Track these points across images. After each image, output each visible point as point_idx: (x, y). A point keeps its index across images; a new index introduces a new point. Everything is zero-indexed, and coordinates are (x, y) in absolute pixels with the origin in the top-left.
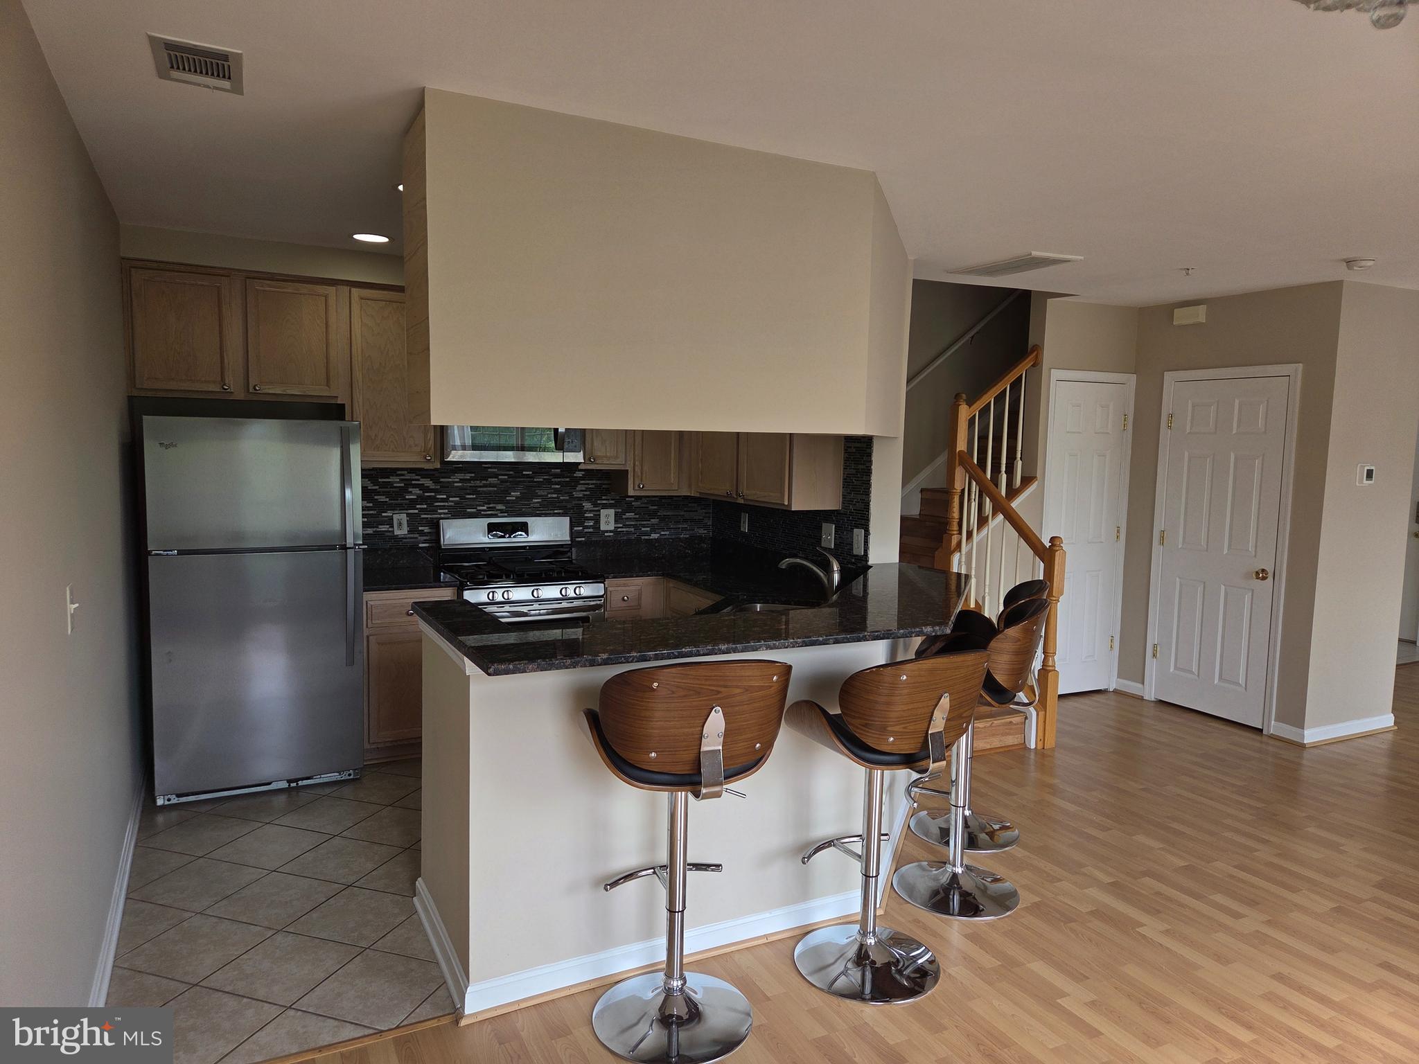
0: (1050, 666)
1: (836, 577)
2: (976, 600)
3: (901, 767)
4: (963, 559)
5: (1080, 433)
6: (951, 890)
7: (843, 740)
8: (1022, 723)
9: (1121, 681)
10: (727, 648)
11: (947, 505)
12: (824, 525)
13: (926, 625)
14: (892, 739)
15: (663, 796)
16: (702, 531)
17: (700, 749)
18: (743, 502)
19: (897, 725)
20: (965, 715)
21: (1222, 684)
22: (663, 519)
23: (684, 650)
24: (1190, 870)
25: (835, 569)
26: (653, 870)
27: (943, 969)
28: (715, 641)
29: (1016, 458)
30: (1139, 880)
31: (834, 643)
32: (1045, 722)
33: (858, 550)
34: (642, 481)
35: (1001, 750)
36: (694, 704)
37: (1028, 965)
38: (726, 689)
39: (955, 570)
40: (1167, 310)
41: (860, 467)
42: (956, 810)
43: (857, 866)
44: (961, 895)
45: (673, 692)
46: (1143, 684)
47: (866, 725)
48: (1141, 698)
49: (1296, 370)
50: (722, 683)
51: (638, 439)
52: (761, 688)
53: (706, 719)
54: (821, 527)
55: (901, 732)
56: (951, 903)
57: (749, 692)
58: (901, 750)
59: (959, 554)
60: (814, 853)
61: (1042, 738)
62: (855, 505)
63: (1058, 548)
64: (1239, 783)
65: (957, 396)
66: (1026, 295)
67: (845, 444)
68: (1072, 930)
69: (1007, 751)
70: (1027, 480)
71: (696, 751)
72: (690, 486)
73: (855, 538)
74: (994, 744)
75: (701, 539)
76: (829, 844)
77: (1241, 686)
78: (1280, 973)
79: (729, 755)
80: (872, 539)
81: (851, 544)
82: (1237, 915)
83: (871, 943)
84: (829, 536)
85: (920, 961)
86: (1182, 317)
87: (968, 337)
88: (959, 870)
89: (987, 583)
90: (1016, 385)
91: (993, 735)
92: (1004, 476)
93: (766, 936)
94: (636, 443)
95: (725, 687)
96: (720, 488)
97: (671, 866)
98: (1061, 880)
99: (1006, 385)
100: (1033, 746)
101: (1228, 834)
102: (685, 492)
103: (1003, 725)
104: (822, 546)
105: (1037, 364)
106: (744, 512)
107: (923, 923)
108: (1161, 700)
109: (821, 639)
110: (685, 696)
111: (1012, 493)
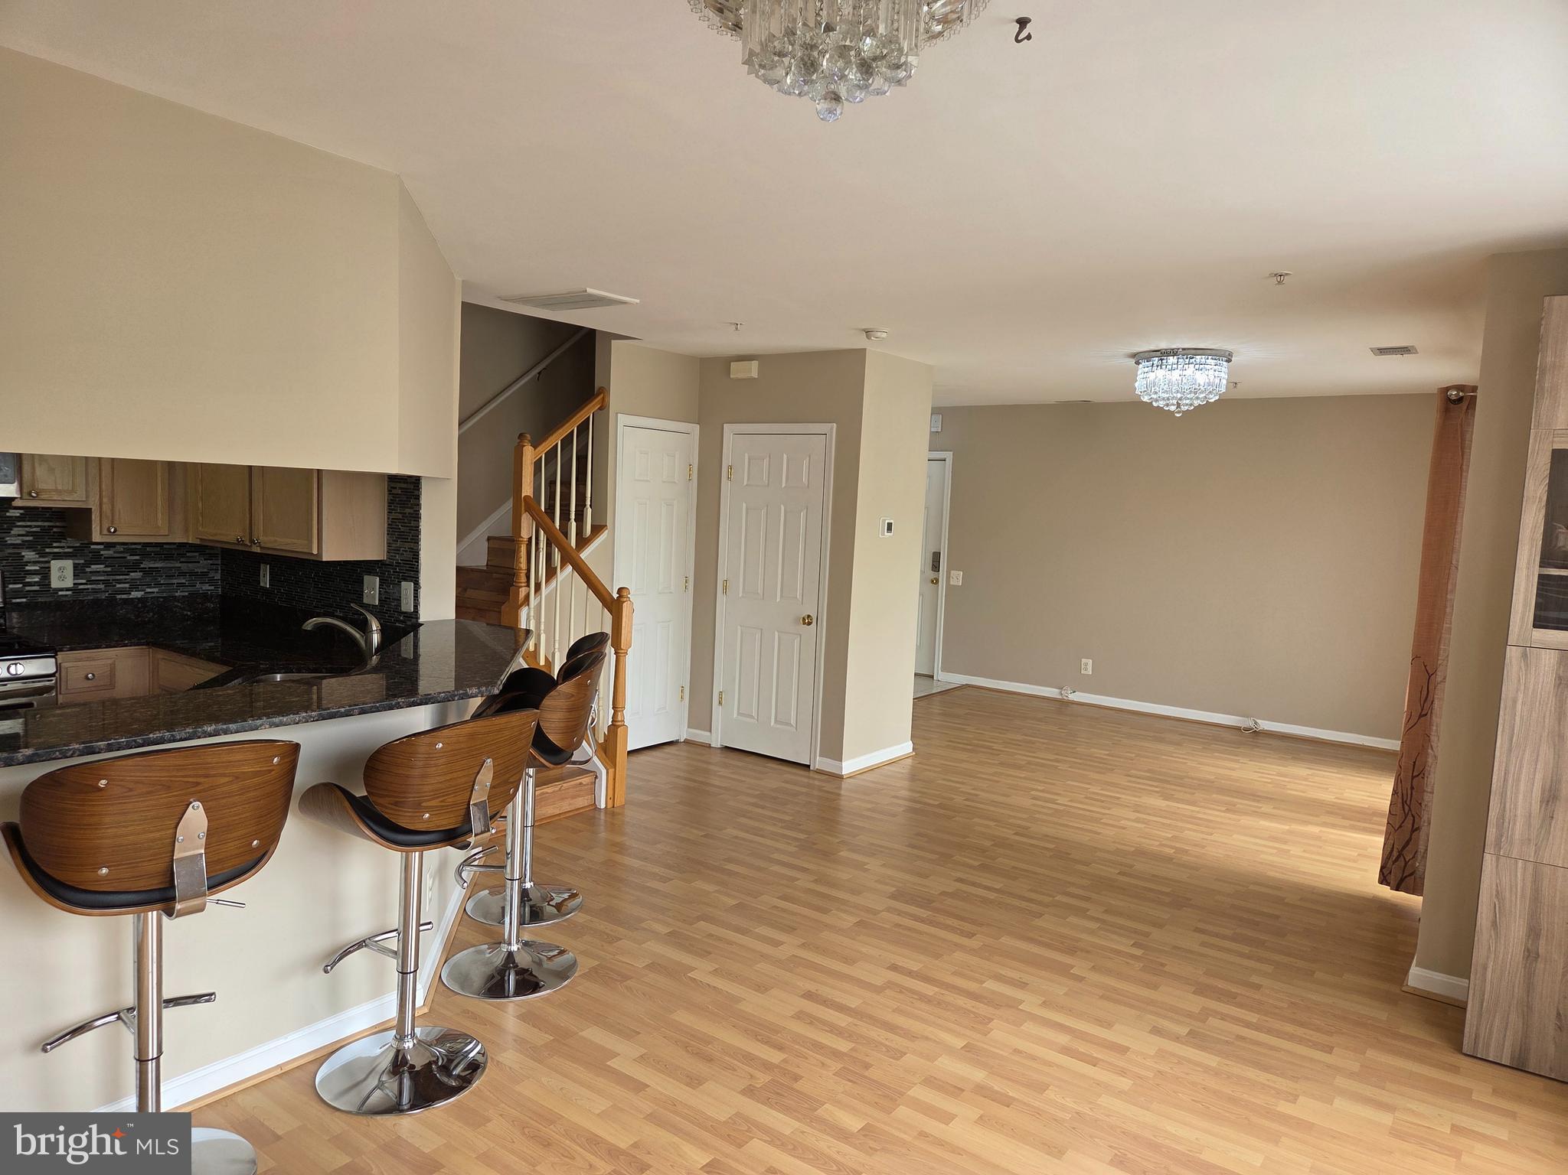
0: (619, 721)
1: (376, 638)
2: (546, 657)
3: (440, 845)
4: (532, 614)
5: (647, 481)
6: (505, 971)
7: (371, 824)
8: (592, 783)
9: (691, 730)
10: (214, 730)
11: (513, 553)
12: (366, 578)
13: (470, 687)
14: (427, 815)
15: (126, 921)
16: (206, 587)
17: (173, 855)
18: (259, 551)
19: (433, 799)
20: (511, 780)
21: (778, 726)
22: (147, 572)
23: (151, 736)
24: (740, 908)
25: (374, 628)
26: (117, 1016)
27: (492, 1058)
28: (198, 722)
29: (585, 505)
30: (695, 926)
31: (359, 714)
32: (614, 779)
33: (407, 606)
34: (112, 522)
35: (571, 814)
36: (162, 801)
37: (580, 1033)
38: (206, 780)
39: (523, 626)
40: (726, 362)
41: (408, 511)
42: (512, 884)
43: (393, 964)
44: (517, 974)
45: (131, 790)
46: (711, 731)
47: (396, 804)
48: (709, 746)
49: (832, 428)
50: (201, 772)
51: (106, 469)
52: (257, 774)
53: (181, 818)
54: (363, 579)
55: (437, 807)
56: (506, 985)
57: (239, 780)
58: (439, 827)
59: (527, 607)
60: (339, 960)
61: (612, 797)
62: (402, 554)
63: (625, 599)
64: (787, 818)
65: (521, 436)
66: (592, 333)
67: (388, 485)
68: (629, 988)
69: (577, 815)
70: (597, 529)
71: (167, 860)
72: (186, 530)
73: (403, 593)
74: (564, 808)
75: (206, 597)
76: (360, 944)
77: (792, 726)
78: (809, 991)
79: (216, 859)
80: (422, 592)
81: (399, 600)
82: (776, 944)
83: (409, 1047)
84: (372, 589)
85: (471, 1055)
86: (738, 371)
87: (535, 372)
88: (514, 948)
89: (557, 638)
90: (583, 428)
91: (563, 799)
92: (574, 524)
93: (280, 1066)
94: (103, 474)
95: (206, 776)
96: (229, 533)
97: (140, 1007)
98: (621, 939)
99: (572, 426)
100: (603, 806)
101: (776, 868)
102: (179, 539)
103: (573, 788)
104: (365, 601)
105: (604, 407)
106: (263, 563)
107: (472, 1013)
108: (726, 747)
109: (343, 710)
110: (149, 793)
111: (583, 542)
